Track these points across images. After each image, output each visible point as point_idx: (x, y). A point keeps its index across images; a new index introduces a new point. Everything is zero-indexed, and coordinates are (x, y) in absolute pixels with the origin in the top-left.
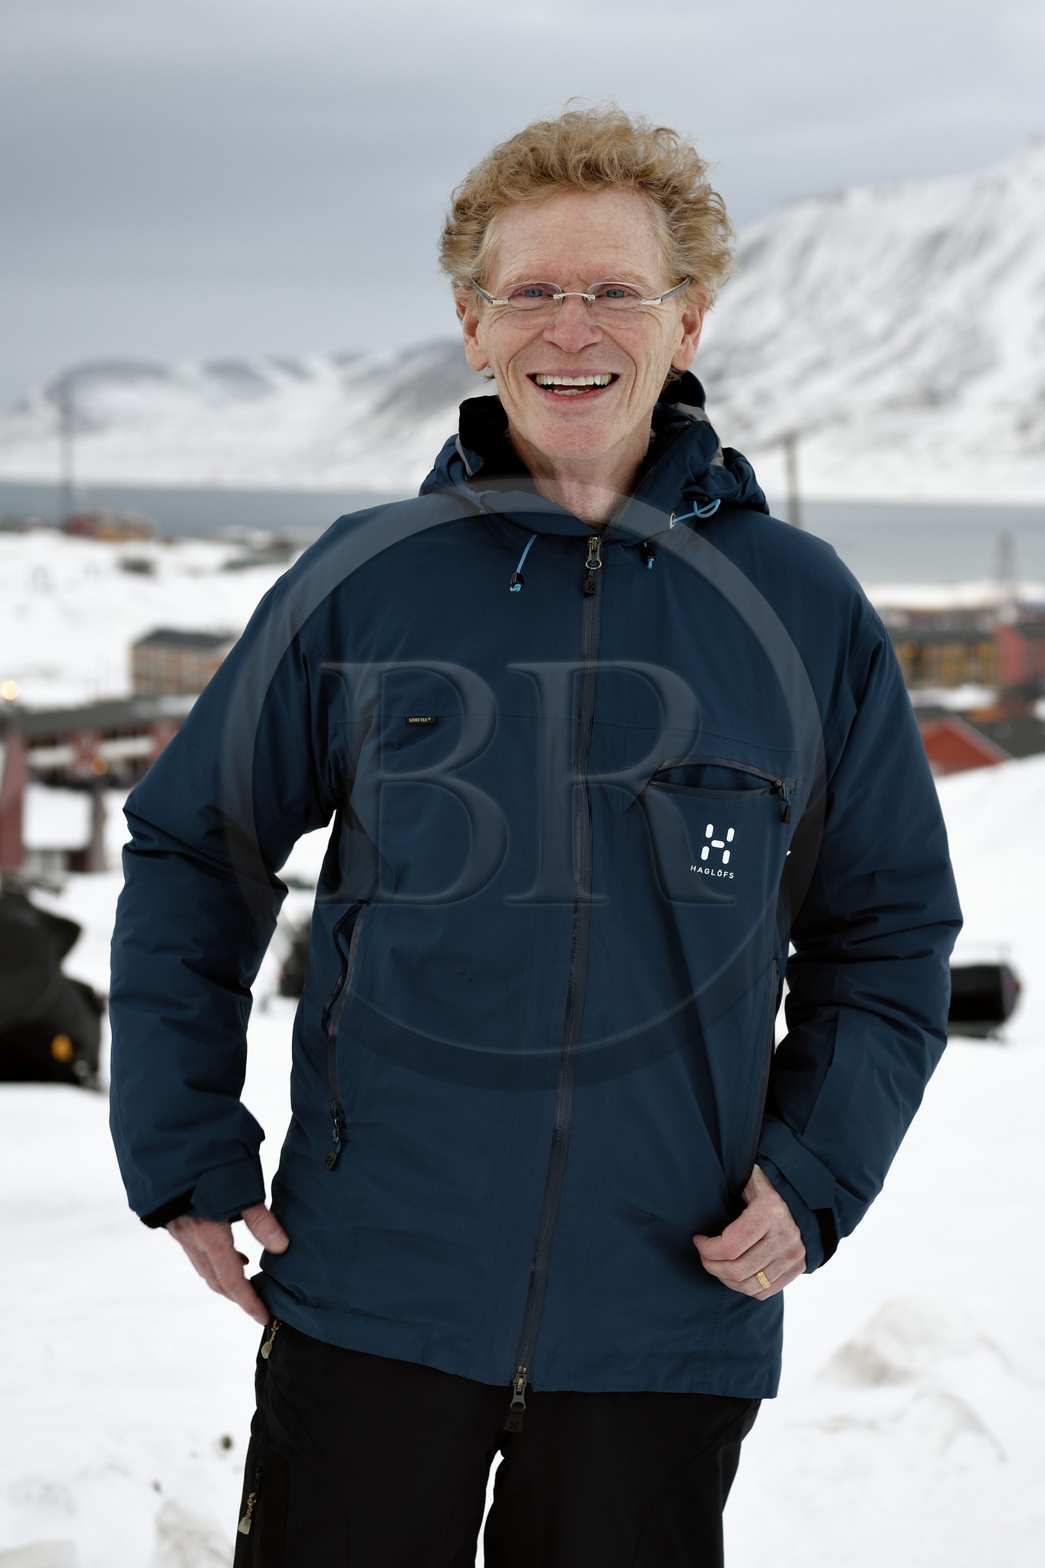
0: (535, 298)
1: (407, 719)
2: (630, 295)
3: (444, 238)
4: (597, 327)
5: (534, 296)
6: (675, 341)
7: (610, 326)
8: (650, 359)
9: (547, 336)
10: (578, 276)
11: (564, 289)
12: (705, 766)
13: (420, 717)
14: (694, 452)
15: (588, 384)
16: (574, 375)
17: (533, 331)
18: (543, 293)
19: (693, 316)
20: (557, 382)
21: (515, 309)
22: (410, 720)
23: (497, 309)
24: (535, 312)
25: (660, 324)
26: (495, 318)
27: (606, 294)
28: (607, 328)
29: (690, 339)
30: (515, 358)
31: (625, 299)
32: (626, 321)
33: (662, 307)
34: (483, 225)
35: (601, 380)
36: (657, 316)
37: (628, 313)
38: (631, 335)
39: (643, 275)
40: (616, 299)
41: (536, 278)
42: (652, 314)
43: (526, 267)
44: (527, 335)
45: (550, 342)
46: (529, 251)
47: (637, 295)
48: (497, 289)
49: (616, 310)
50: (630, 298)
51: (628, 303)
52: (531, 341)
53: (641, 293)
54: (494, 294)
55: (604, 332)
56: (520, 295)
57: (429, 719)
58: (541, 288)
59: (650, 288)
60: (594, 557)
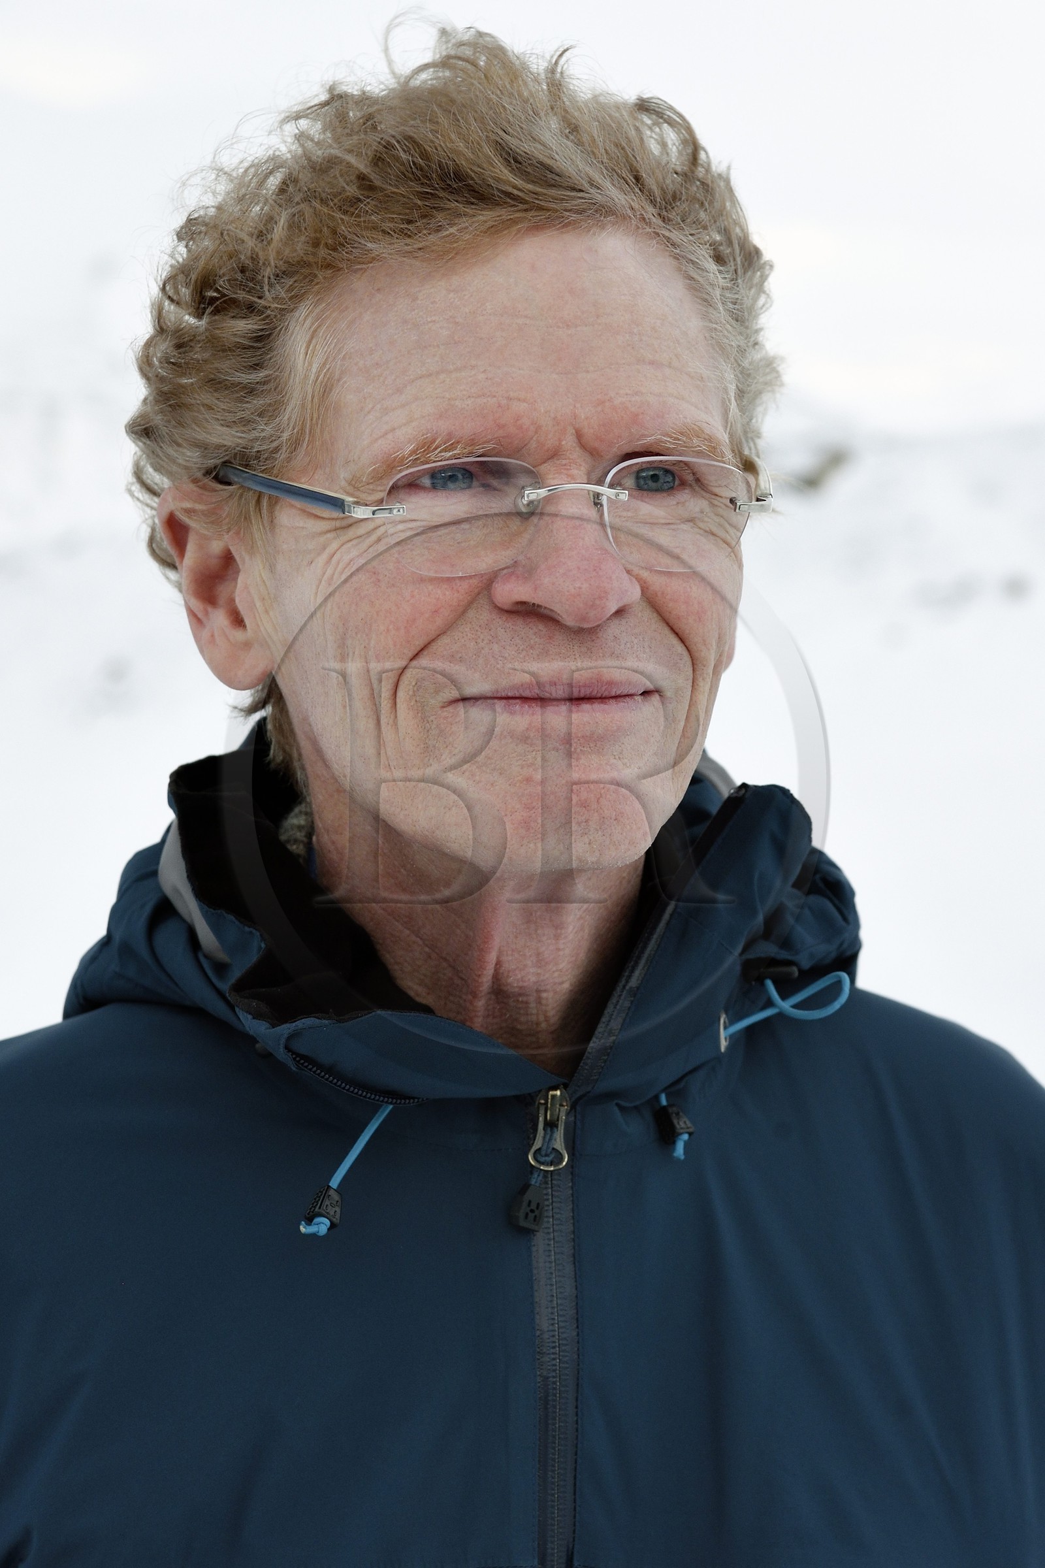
45: (517, 606)
60: (549, 1139)
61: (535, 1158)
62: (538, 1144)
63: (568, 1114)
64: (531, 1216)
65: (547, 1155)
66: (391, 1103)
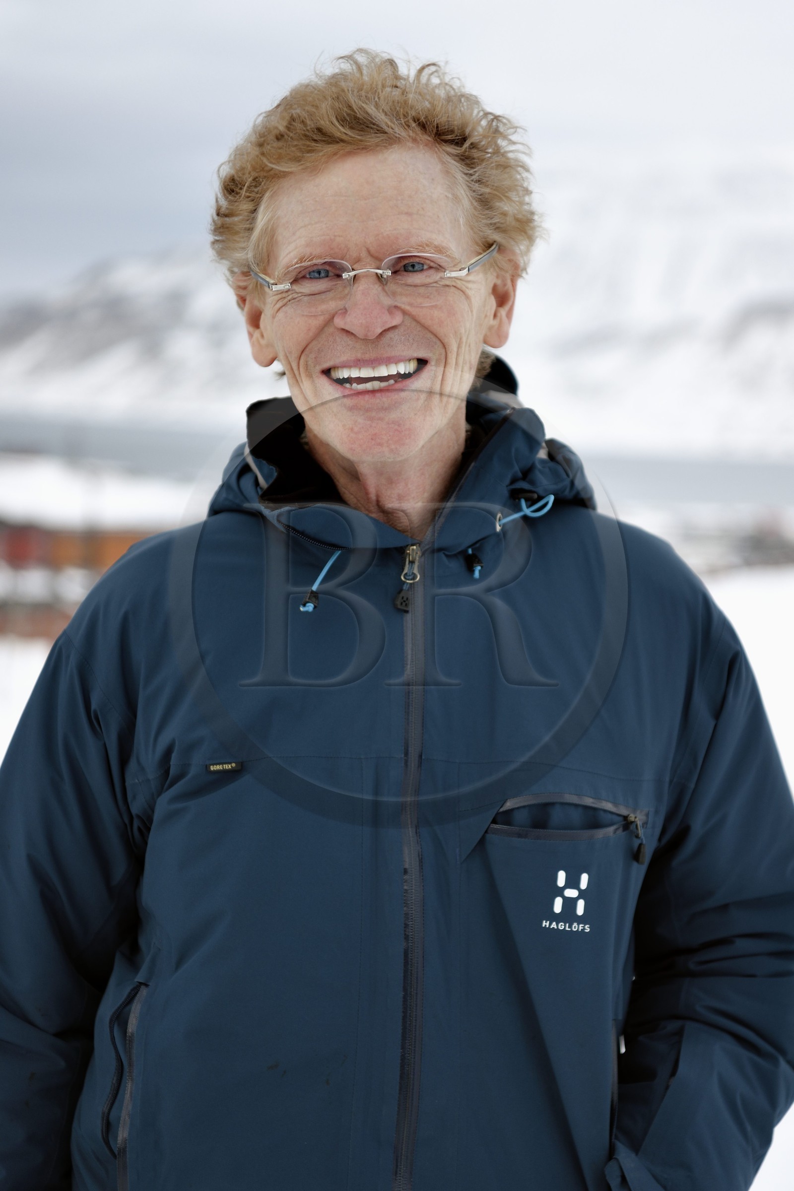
0: (321, 280)
1: (207, 767)
2: (431, 267)
3: (214, 221)
4: (396, 307)
5: (320, 278)
6: (486, 316)
7: (411, 304)
8: (461, 339)
9: (339, 322)
10: (369, 251)
11: (354, 267)
12: (552, 804)
13: (223, 764)
14: (519, 443)
15: (391, 373)
16: (374, 363)
17: (322, 318)
18: (331, 274)
19: (505, 285)
20: (355, 373)
21: (300, 295)
22: (212, 768)
23: (280, 296)
24: (323, 296)
25: (467, 297)
26: (278, 306)
27: (403, 269)
28: (408, 308)
29: (503, 312)
30: (306, 352)
31: (425, 273)
32: (428, 297)
33: (470, 278)
34: (256, 202)
35: (405, 367)
36: (464, 288)
37: (430, 289)
38: (436, 313)
39: (444, 244)
40: (415, 274)
41: (320, 257)
42: (458, 286)
43: (307, 245)
44: (316, 323)
45: (343, 330)
46: (309, 227)
47: (439, 268)
48: (276, 273)
49: (416, 286)
50: (432, 272)
51: (429, 277)
52: (321, 330)
53: (442, 264)
54: (274, 279)
55: (405, 313)
56: (304, 277)
57: (234, 765)
58: (328, 268)
59: (453, 258)
60: (411, 568)
61: (405, 578)
62: (406, 571)
63: (420, 557)
64: (404, 604)
65: (410, 576)
66: (340, 550)
